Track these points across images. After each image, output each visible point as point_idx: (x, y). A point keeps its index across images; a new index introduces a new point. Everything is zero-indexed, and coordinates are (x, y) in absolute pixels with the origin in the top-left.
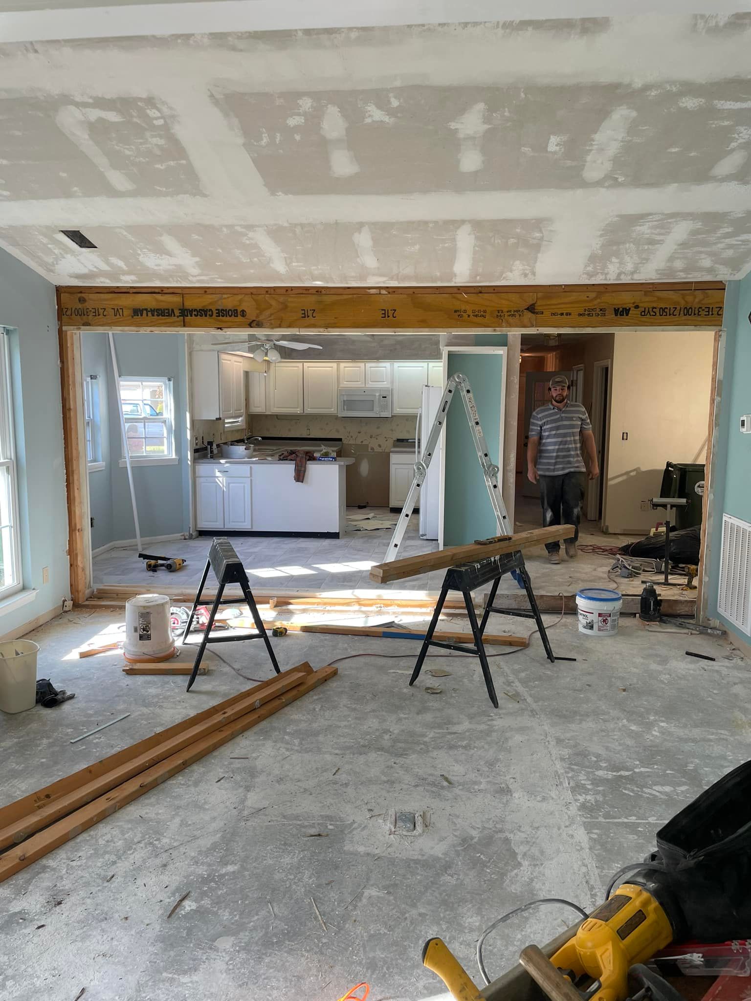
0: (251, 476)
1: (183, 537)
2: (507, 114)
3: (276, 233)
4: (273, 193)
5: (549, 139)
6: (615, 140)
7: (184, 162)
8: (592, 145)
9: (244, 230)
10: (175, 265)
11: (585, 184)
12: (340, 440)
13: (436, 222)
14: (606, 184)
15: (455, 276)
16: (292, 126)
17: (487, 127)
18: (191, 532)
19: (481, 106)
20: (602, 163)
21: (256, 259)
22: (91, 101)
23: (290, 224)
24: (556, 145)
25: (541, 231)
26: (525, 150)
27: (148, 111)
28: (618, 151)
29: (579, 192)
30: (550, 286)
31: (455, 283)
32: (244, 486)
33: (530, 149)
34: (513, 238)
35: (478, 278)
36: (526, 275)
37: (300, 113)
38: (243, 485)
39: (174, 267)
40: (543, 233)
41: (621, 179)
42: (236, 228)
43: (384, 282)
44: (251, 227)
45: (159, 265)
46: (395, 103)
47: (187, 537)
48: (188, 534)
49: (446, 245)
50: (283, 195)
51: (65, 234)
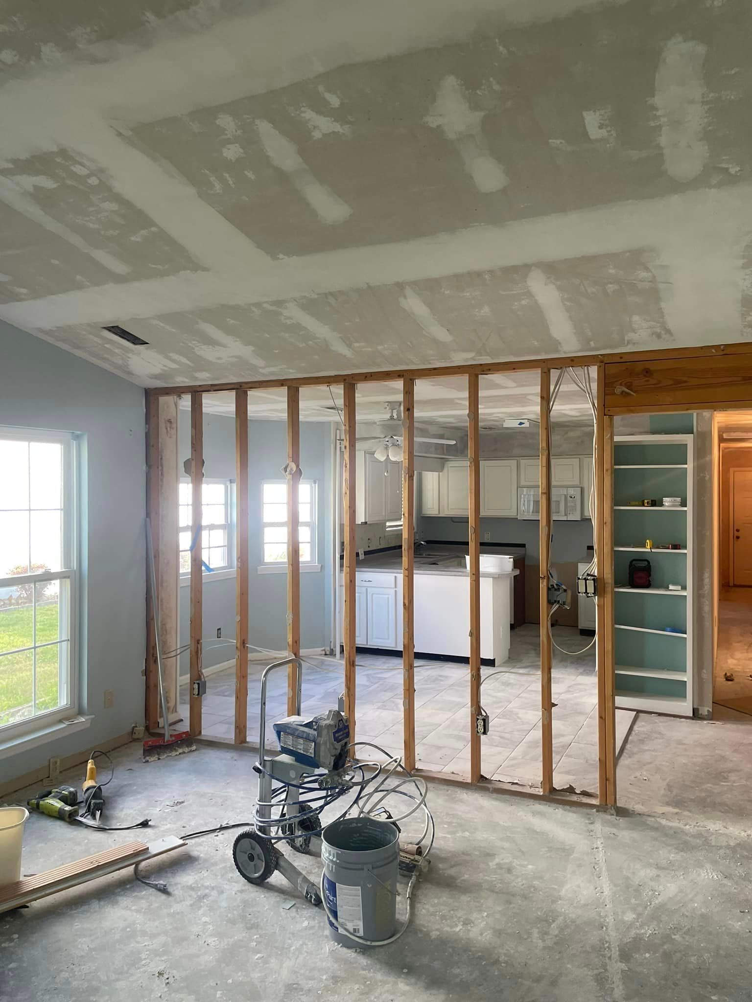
0: (396, 587)
1: (324, 652)
2: (496, 87)
3: (310, 306)
4: (274, 257)
5: (583, 119)
6: (692, 102)
7: (153, 229)
8: (656, 118)
9: (273, 308)
10: (236, 357)
11: (677, 186)
12: (523, 546)
13: (491, 272)
14: (714, 182)
15: (560, 343)
16: (233, 160)
17: (480, 115)
18: (332, 648)
19: (451, 82)
20: (689, 146)
21: (310, 342)
22: (11, 166)
23: (318, 294)
24: (601, 127)
25: (647, 269)
26: (555, 142)
27: (72, 168)
28: (706, 120)
29: (675, 199)
30: (702, 348)
31: (565, 353)
32: (388, 598)
33: (563, 141)
34: (611, 283)
35: (592, 344)
36: (659, 336)
37: (229, 139)
38: (387, 596)
39: (235, 360)
40: (650, 271)
41: (734, 170)
42: (265, 305)
43: (473, 359)
44: (280, 303)
45: (220, 358)
46: (334, 101)
47: (328, 653)
48: (329, 649)
49: (523, 302)
50: (286, 257)
51: (110, 331)
